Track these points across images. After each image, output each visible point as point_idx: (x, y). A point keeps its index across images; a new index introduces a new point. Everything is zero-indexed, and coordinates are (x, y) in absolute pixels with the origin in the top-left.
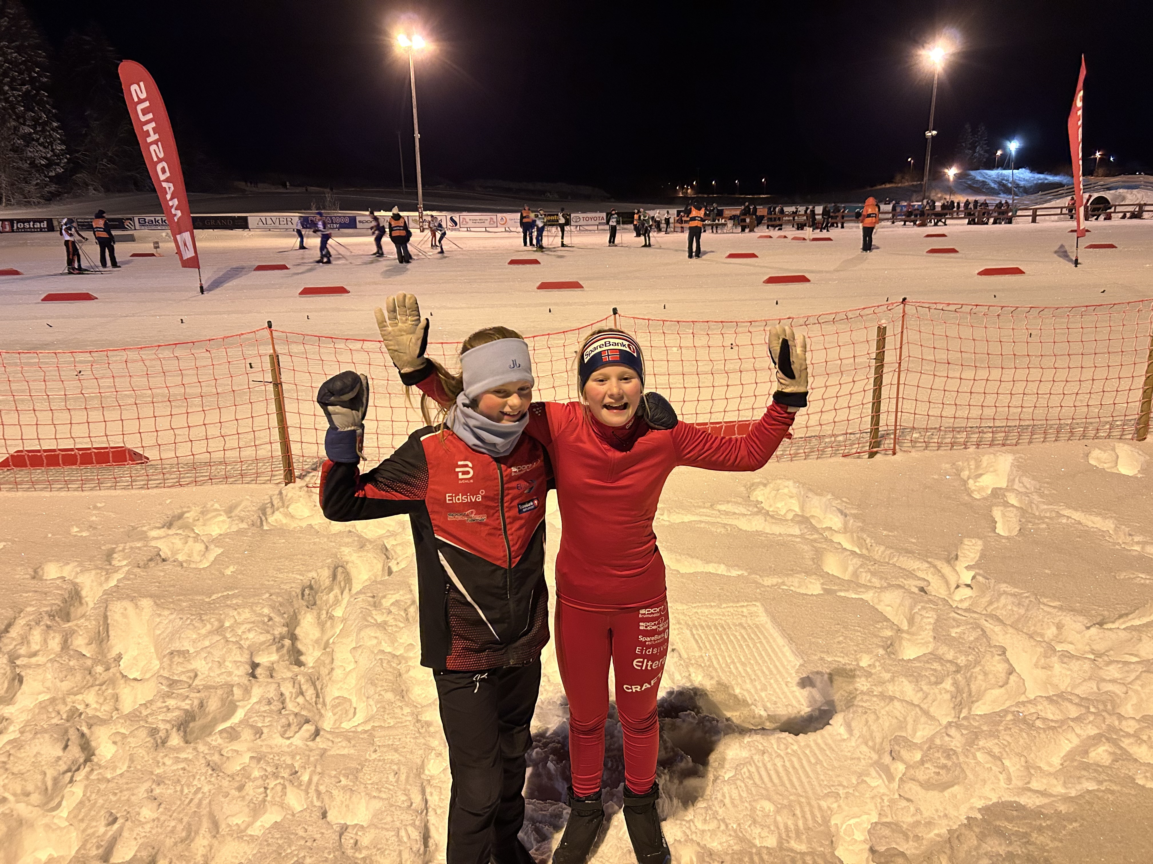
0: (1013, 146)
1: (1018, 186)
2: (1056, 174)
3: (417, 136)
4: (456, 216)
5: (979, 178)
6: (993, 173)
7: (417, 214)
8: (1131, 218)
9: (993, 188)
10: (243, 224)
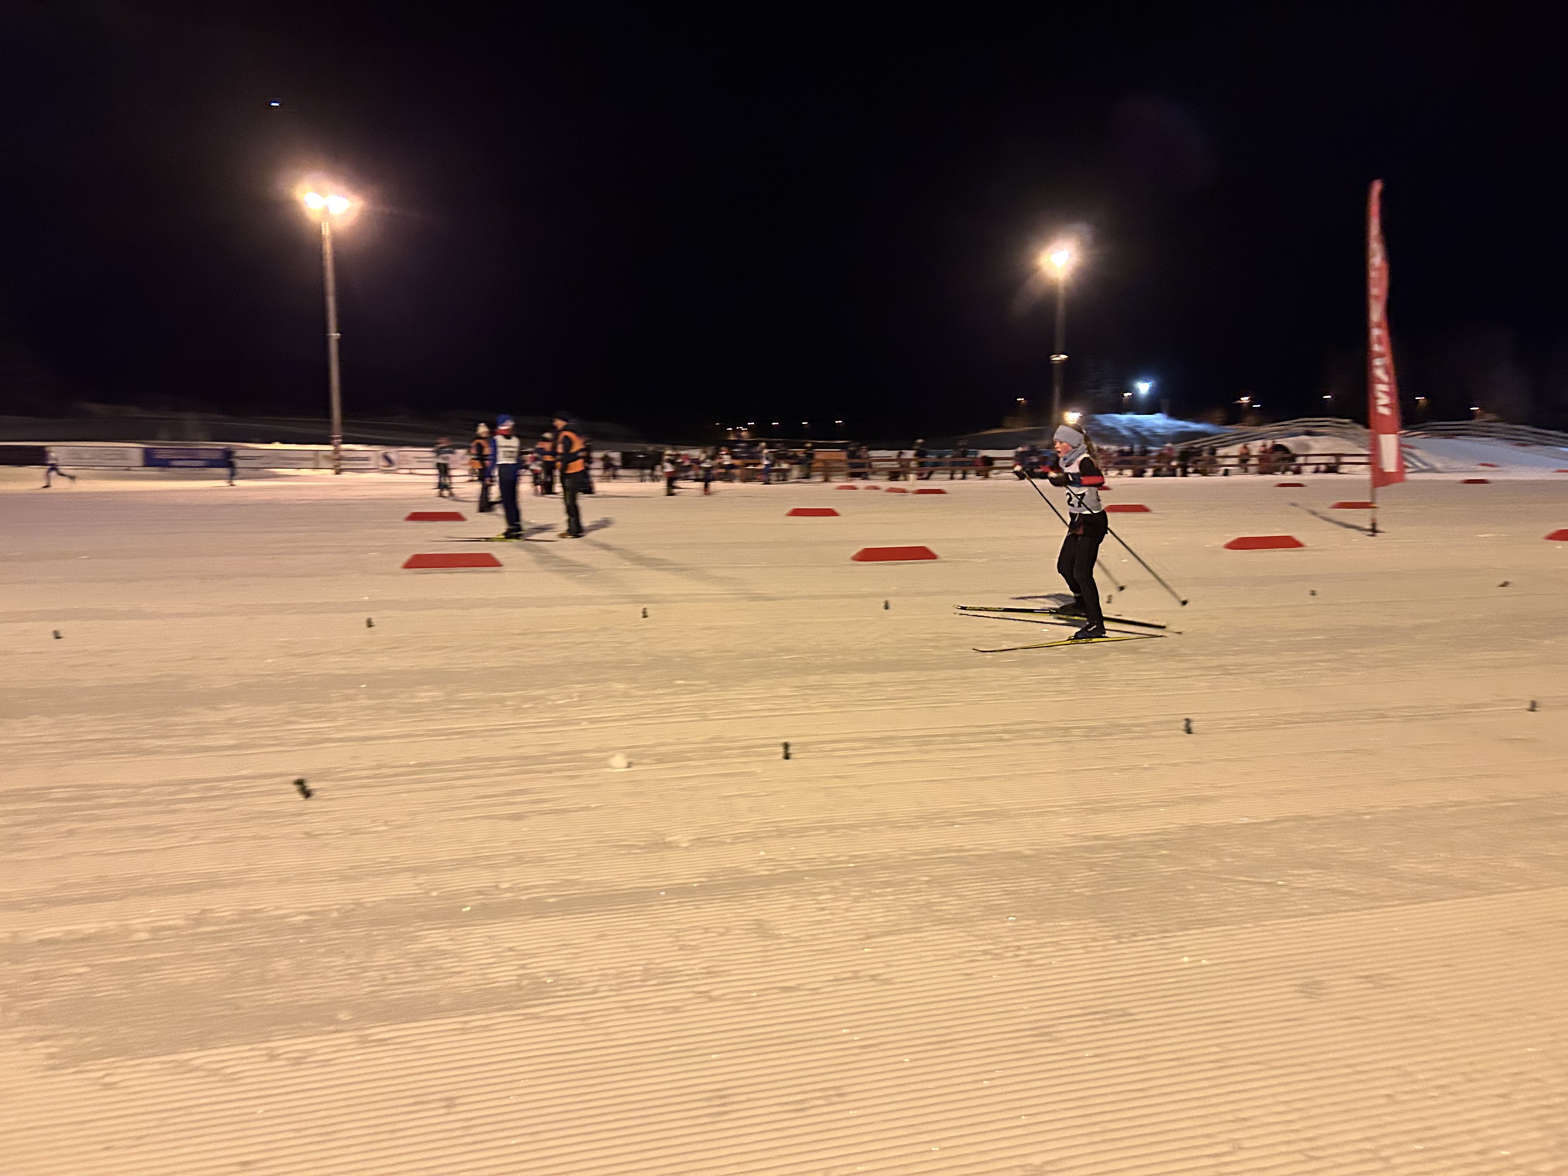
0: (1143, 388)
1: (1155, 435)
2: (1198, 421)
3: (334, 335)
4: (393, 453)
5: (1108, 424)
6: (1125, 418)
7: (330, 448)
8: (1326, 472)
9: (1123, 436)
10: (37, 457)
